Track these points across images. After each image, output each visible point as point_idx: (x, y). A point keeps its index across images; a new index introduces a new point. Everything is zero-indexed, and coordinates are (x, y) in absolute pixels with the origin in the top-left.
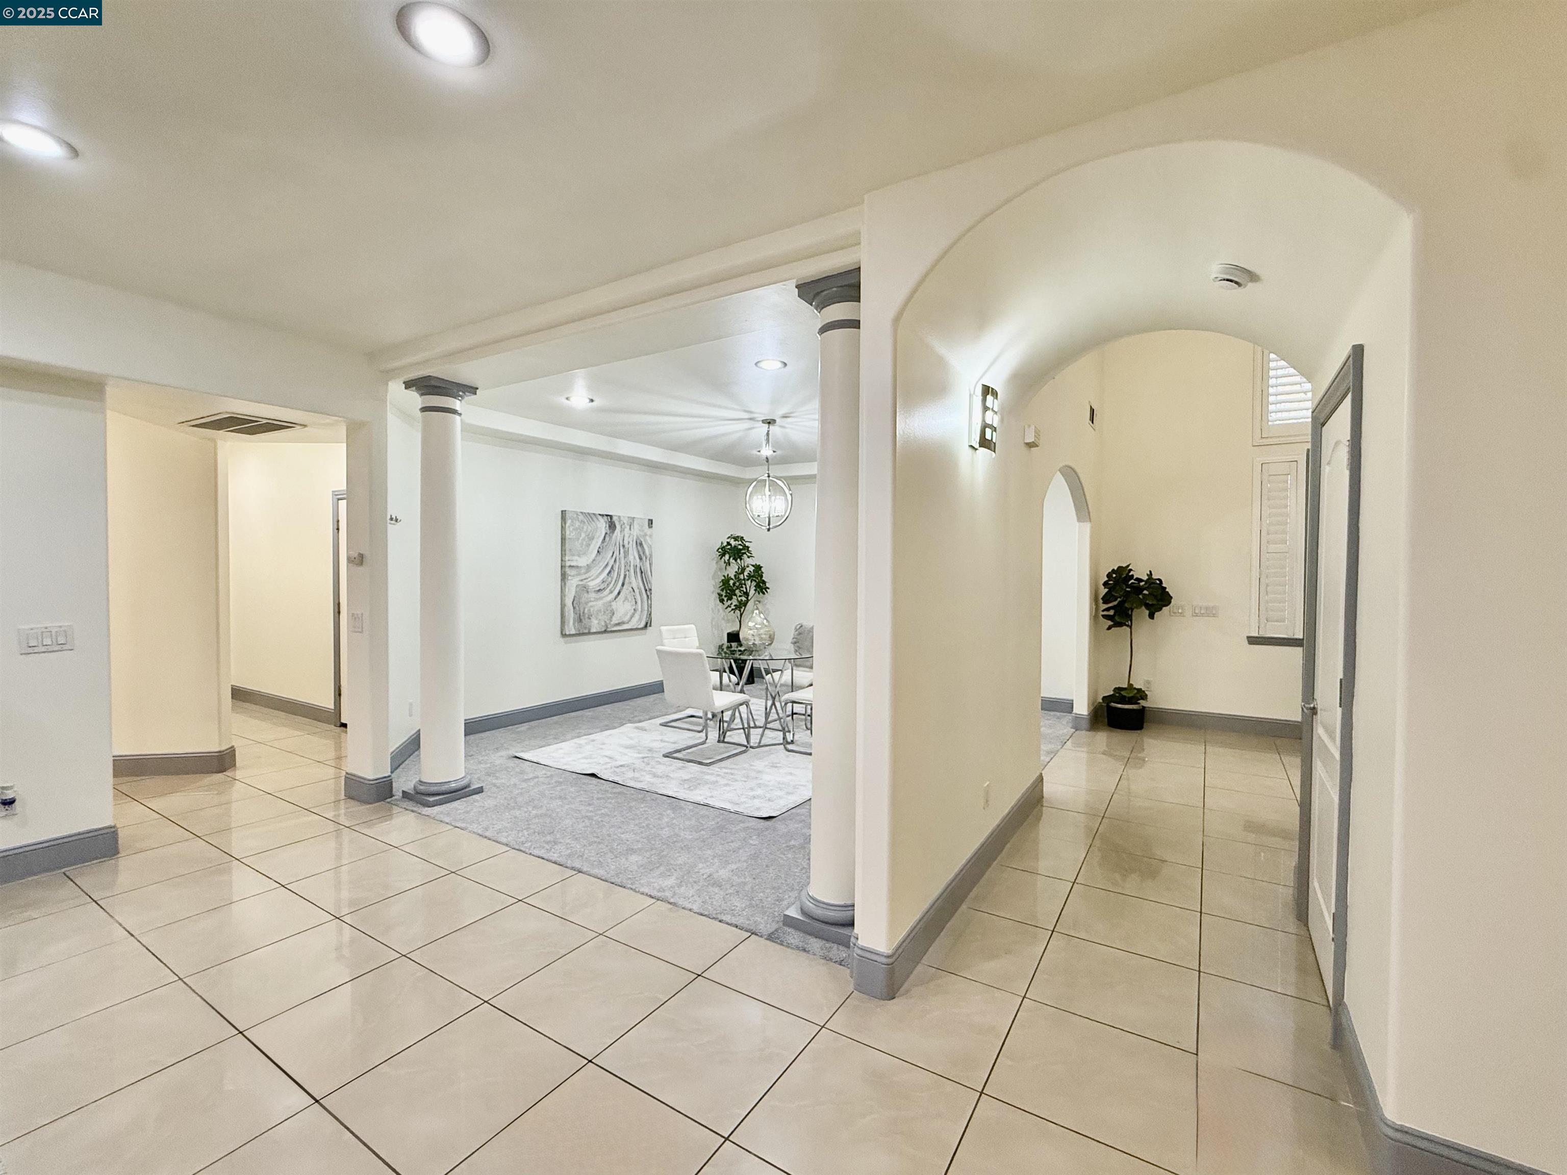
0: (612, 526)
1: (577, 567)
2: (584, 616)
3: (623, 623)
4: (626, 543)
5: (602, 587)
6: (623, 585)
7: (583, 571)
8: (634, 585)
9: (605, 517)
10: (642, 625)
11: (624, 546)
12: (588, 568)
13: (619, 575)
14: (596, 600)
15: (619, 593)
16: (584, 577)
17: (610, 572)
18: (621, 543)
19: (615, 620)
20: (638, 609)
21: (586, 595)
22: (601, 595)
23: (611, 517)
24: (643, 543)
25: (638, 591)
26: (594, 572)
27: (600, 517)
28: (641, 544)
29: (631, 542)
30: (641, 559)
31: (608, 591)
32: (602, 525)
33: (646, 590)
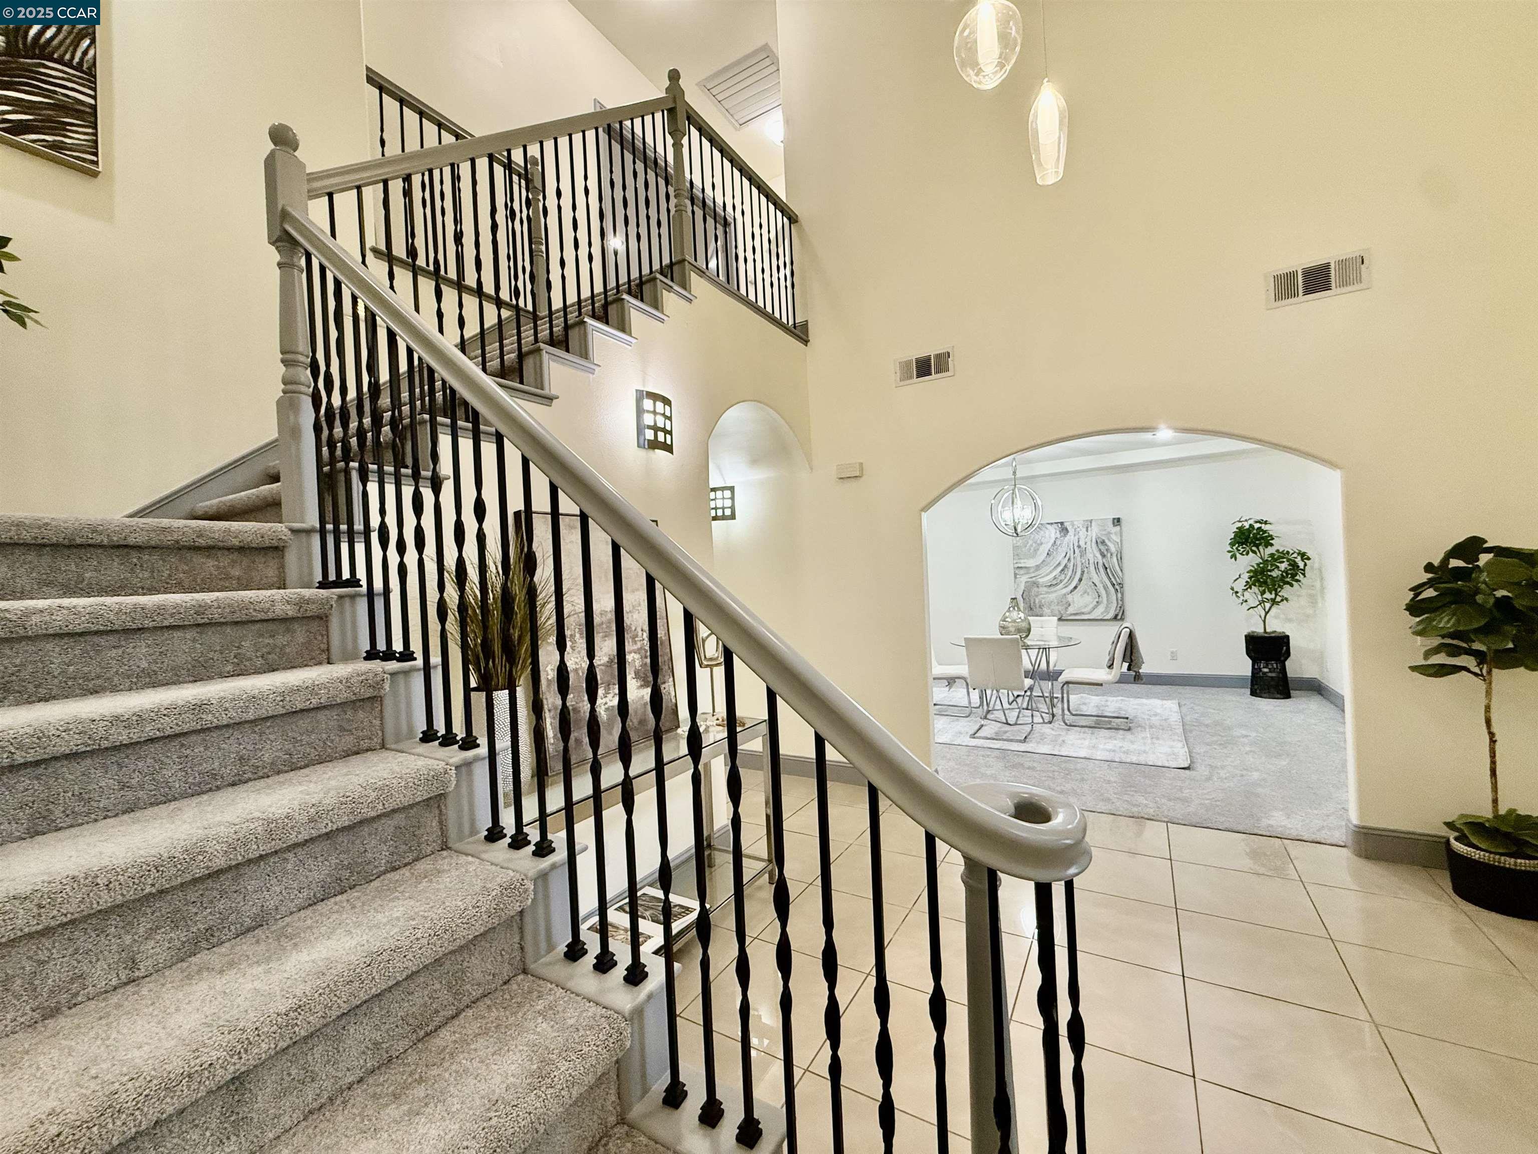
0: (1064, 530)
1: (1026, 567)
2: (1035, 606)
3: (1083, 613)
4: (1082, 543)
5: (1054, 582)
6: (1080, 580)
7: (1032, 570)
8: (1096, 579)
9: (1055, 526)
10: (1111, 615)
11: (1079, 547)
12: (1038, 567)
13: (1074, 572)
14: (1047, 593)
15: (1075, 588)
16: (1033, 575)
17: (1062, 570)
18: (1076, 544)
19: (1071, 610)
20: (1102, 602)
21: (1036, 589)
22: (1053, 589)
23: (1062, 523)
24: (1107, 541)
25: (1101, 585)
26: (1045, 570)
27: (1048, 526)
28: (1103, 542)
29: (1089, 543)
30: (1103, 556)
31: (1061, 586)
32: (1052, 533)
33: (1113, 585)
